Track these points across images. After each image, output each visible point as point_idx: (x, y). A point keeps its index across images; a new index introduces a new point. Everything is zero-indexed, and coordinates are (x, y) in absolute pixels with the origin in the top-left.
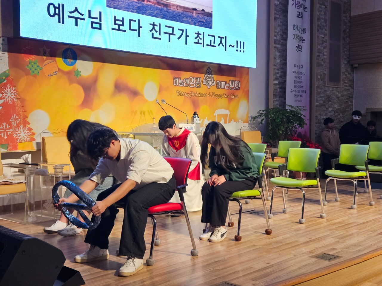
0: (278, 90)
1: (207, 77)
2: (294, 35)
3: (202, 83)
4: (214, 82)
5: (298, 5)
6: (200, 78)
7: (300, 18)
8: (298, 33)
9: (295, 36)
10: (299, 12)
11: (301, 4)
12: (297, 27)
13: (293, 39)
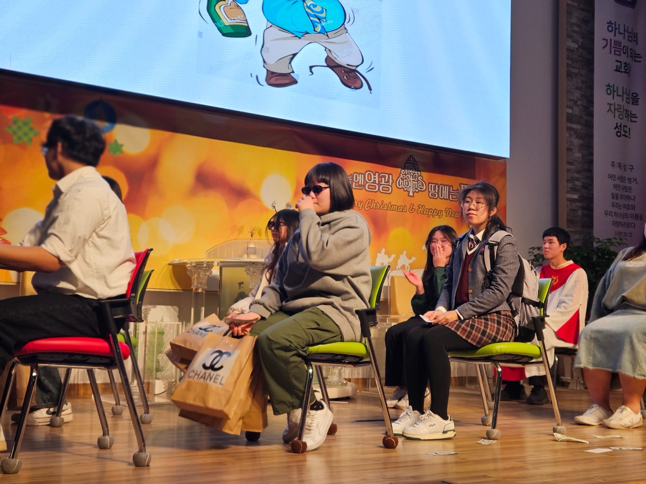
0: (580, 212)
1: (406, 174)
2: (608, 104)
3: (394, 184)
4: (423, 185)
5: (617, 48)
6: (391, 176)
7: (623, 73)
8: (618, 101)
9: (612, 107)
10: (621, 62)
11: (624, 46)
12: (615, 89)
13: (608, 112)
